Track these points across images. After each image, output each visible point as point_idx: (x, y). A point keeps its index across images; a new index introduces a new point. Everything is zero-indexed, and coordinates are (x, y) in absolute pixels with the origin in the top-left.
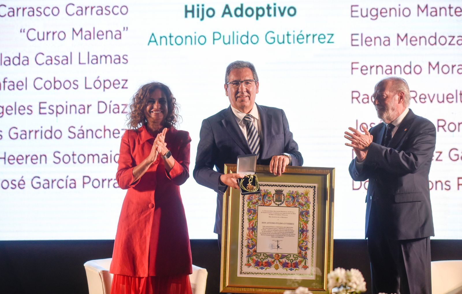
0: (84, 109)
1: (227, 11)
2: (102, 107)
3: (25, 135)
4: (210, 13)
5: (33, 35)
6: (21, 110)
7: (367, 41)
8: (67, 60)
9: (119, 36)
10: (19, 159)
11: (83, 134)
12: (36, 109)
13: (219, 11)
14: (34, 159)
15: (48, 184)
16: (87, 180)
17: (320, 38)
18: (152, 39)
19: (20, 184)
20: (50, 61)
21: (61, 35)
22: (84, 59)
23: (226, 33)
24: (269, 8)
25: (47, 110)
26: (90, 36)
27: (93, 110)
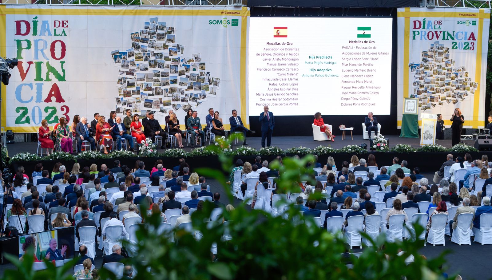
0: (290, 89)
1: (318, 70)
2: (293, 89)
3: (278, 95)
4: (315, 70)
5: (279, 74)
6: (277, 90)
7: (345, 76)
8: (286, 80)
9: (296, 75)
10: (276, 99)
11: (289, 95)
12: (280, 89)
13: (316, 70)
14: (279, 99)
15: (282, 105)
16: (290, 104)
17: (336, 76)
18: (303, 76)
19: (277, 104)
20: (283, 80)
21: (285, 75)
22: (290, 79)
23: (318, 75)
24: (326, 69)
25: (282, 90)
26: (291, 75)
27: (291, 90)
